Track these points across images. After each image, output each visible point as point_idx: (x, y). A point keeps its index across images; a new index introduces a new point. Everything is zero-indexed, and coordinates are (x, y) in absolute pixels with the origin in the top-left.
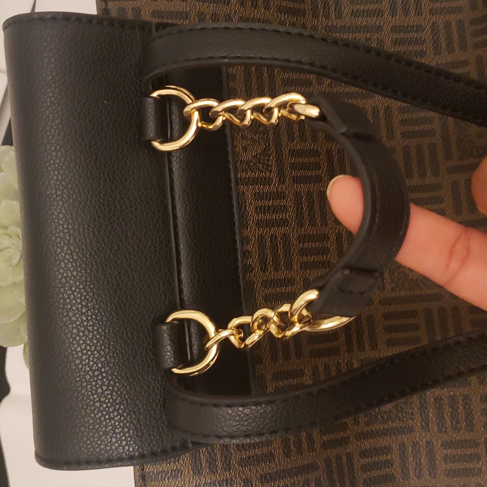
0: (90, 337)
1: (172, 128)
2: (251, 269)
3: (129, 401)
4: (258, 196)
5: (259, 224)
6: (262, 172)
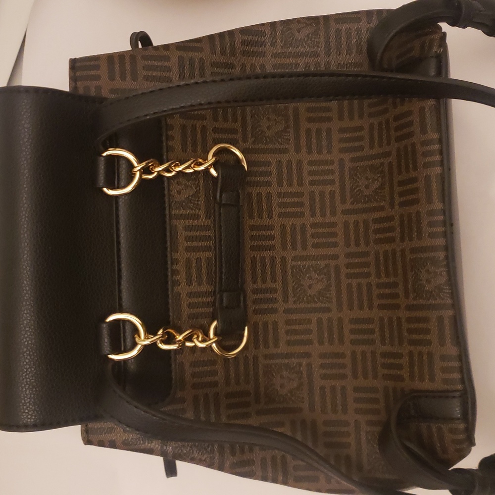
1: (118, 177)
2: (178, 283)
4: (188, 228)
5: (188, 249)
6: (192, 209)
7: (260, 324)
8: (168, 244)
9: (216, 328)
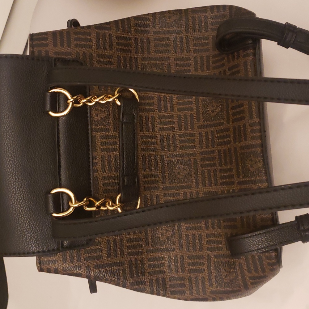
0: (17, 198)
2: (97, 171)
3: (33, 227)
4: (103, 137)
5: (102, 150)
6: (105, 126)
7: (148, 197)
8: (90, 147)
9: (120, 198)
